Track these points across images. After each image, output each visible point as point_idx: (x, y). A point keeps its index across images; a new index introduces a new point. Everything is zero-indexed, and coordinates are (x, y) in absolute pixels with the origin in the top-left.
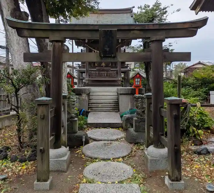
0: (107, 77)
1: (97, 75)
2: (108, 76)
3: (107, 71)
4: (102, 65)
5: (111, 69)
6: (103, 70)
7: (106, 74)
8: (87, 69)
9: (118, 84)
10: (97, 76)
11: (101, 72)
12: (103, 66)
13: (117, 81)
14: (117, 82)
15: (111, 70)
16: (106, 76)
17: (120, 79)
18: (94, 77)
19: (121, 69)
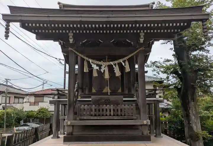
0: (116, 118)
1: (93, 113)
2: (118, 115)
3: (116, 103)
4: (104, 91)
5: (124, 99)
6: (107, 102)
7: (114, 110)
8: (69, 100)
9: (140, 134)
10: (92, 116)
11: (101, 107)
12: (106, 94)
13: (140, 127)
14: (138, 129)
15: (125, 101)
16: (114, 115)
17: (145, 122)
18: (85, 118)
19: (147, 99)
